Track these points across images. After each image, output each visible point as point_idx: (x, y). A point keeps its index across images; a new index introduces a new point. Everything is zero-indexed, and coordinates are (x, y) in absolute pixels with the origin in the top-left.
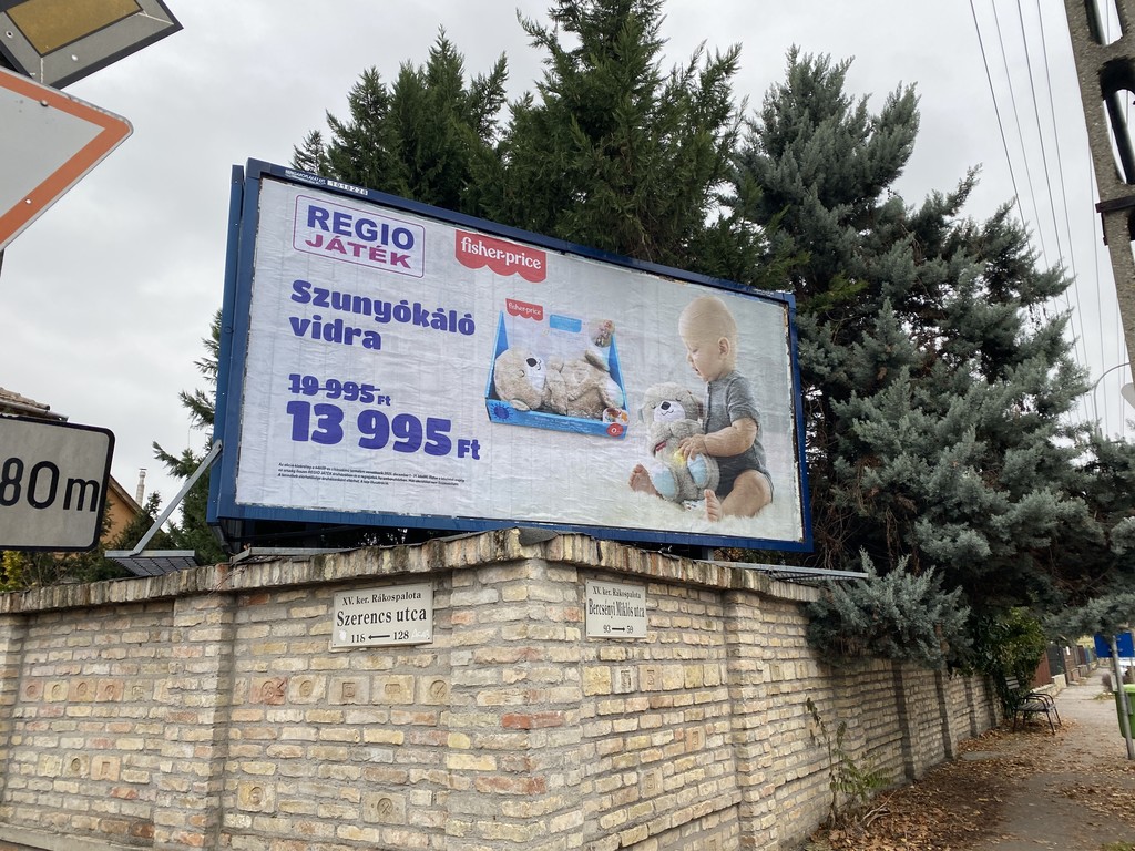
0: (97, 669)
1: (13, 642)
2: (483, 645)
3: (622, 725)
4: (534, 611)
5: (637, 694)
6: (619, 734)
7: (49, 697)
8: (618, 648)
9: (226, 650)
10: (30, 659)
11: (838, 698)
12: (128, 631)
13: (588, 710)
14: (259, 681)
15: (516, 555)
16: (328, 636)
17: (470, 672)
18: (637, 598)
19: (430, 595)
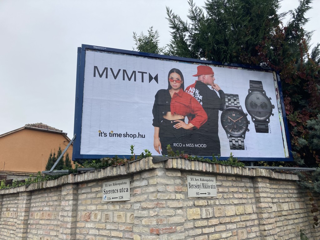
0: (47, 208)
1: (27, 200)
2: (144, 201)
3: (206, 231)
4: (160, 188)
5: (214, 218)
6: (205, 234)
7: (36, 218)
8: (203, 201)
9: (75, 203)
10: (32, 205)
11: (309, 216)
12: (53, 196)
13: (190, 225)
14: (84, 213)
15: (151, 167)
16: (101, 198)
17: (140, 211)
18: (212, 182)
19: (129, 183)
